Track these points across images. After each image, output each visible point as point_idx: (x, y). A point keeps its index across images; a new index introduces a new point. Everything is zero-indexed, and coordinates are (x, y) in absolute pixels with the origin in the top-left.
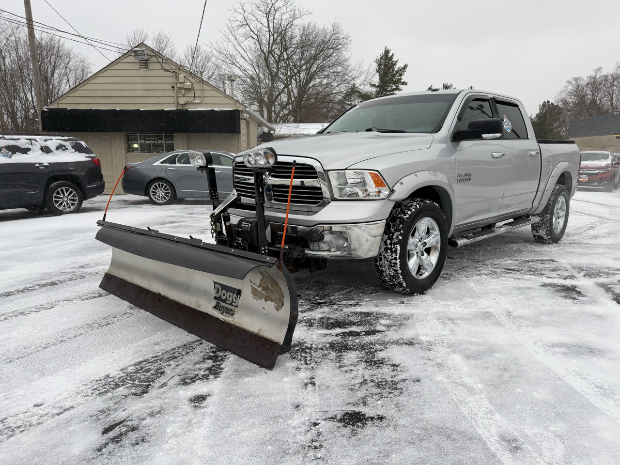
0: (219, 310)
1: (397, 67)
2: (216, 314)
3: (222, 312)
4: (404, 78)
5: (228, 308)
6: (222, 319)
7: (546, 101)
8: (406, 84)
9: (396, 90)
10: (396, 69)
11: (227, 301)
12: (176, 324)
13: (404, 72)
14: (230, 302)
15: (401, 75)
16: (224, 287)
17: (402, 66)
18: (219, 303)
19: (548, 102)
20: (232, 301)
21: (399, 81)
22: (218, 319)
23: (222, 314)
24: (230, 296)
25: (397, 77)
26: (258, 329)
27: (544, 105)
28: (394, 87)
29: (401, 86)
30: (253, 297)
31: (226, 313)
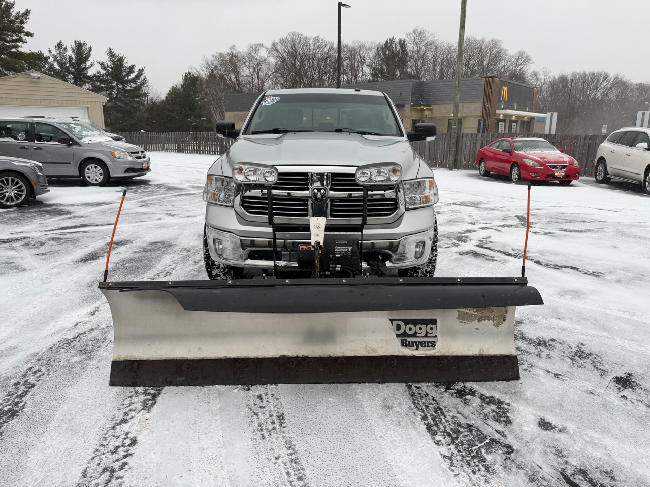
0: (410, 346)
1: (14, 12)
2: (408, 352)
3: (415, 347)
4: (27, 27)
5: (424, 342)
6: (422, 354)
7: (188, 72)
8: (32, 35)
9: (18, 42)
10: (14, 14)
11: (418, 335)
12: (349, 381)
13: (26, 19)
14: (424, 334)
15: (22, 22)
16: (407, 322)
17: (22, 11)
18: (406, 340)
19: (190, 73)
20: (427, 333)
21: (20, 30)
22: (415, 356)
23: (417, 349)
24: (421, 329)
25: (17, 25)
26: (478, 350)
27: (186, 76)
28: (15, 37)
29: (24, 37)
30: (460, 322)
31: (422, 346)
